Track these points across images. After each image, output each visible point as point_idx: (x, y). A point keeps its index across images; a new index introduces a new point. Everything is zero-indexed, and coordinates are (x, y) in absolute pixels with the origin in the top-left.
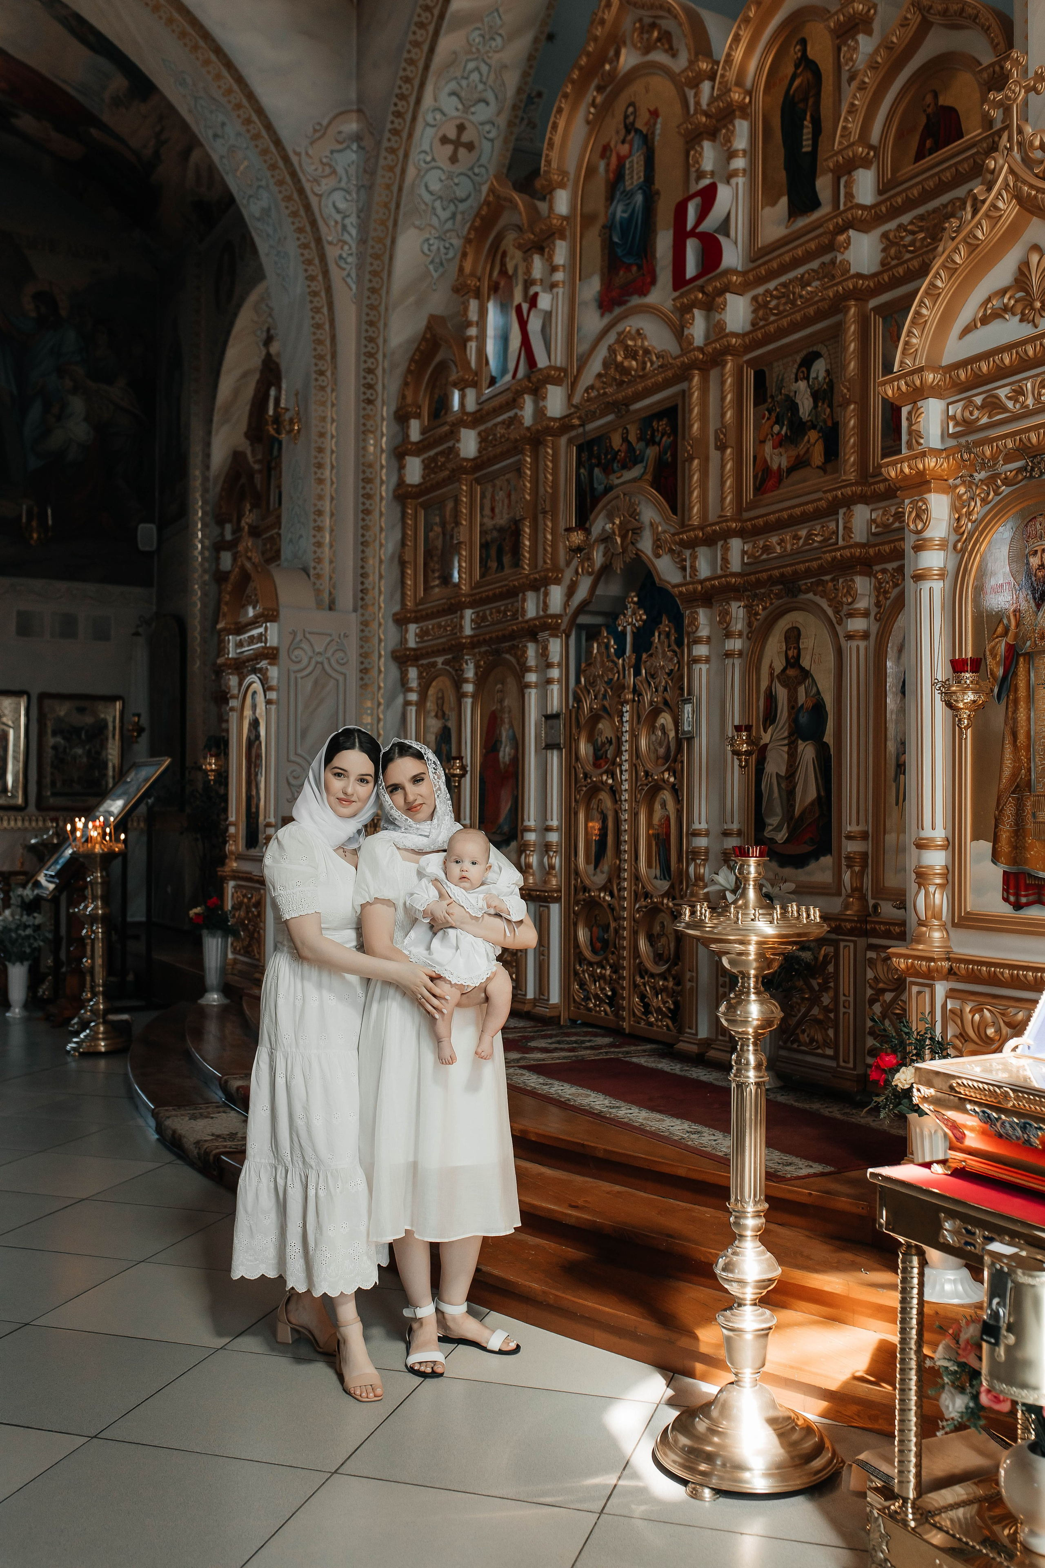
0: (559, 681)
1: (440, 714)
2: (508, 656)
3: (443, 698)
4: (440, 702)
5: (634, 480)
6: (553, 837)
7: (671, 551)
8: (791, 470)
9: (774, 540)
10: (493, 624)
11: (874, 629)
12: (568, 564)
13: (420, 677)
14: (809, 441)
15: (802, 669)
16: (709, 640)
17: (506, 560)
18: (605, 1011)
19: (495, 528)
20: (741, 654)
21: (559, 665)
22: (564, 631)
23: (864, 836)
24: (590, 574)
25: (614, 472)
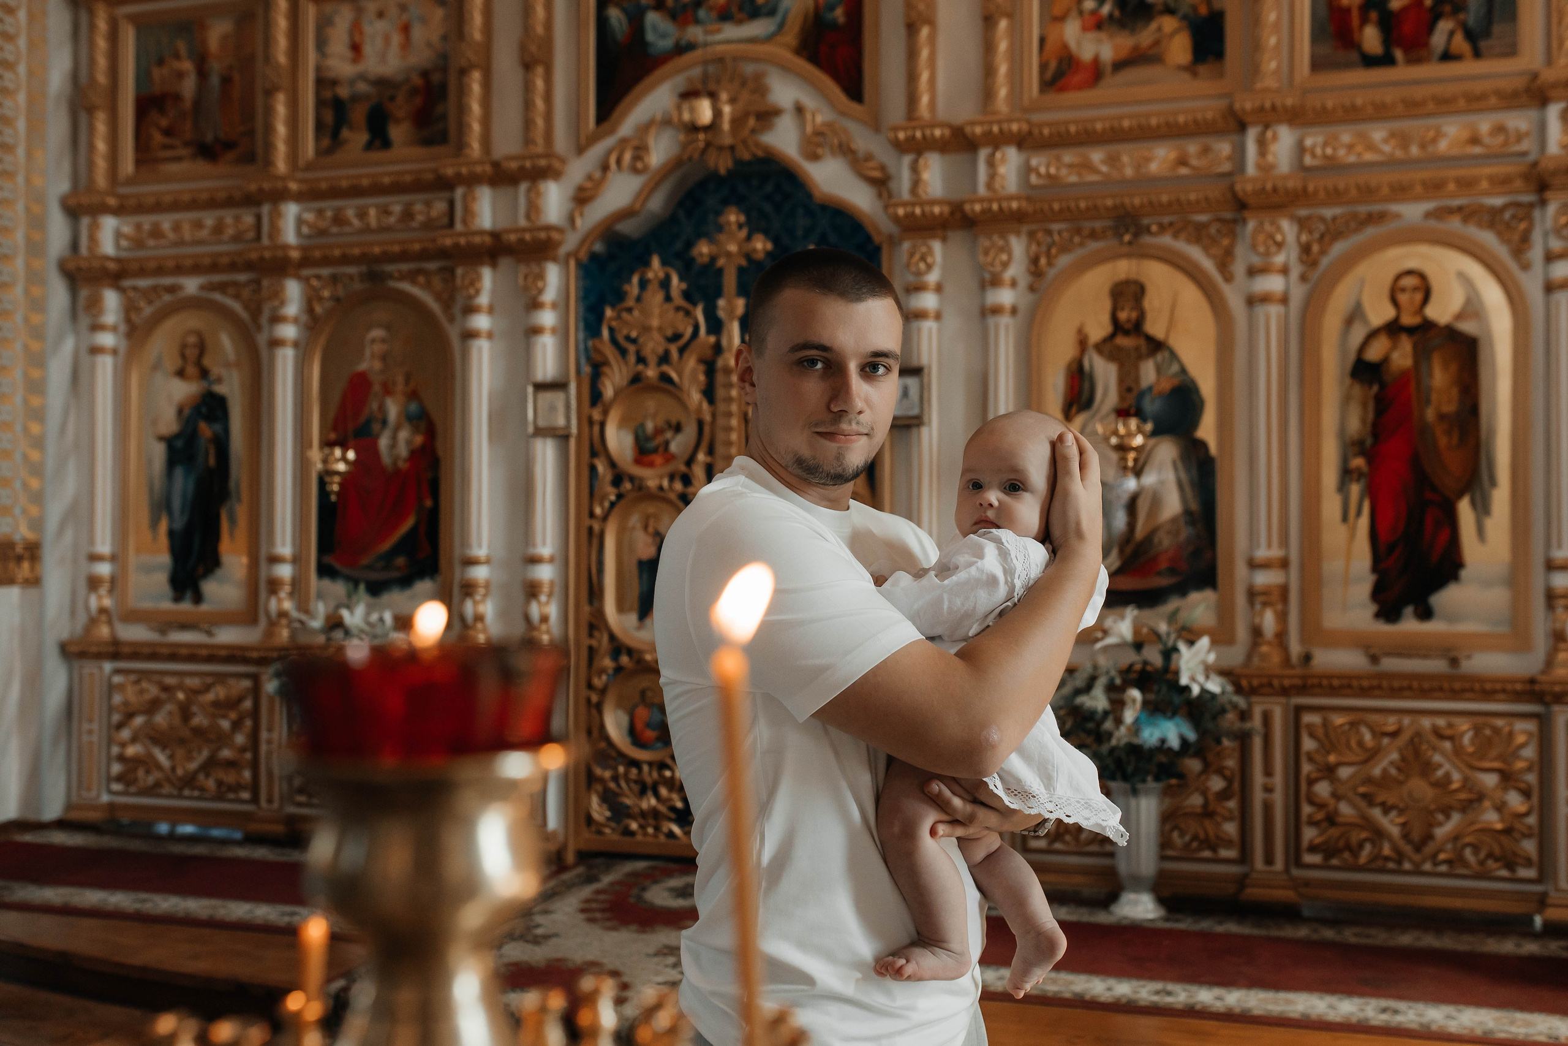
0: (554, 331)
1: (191, 370)
2: (406, 286)
3: (202, 348)
4: (192, 353)
5: (753, 40)
6: (545, 573)
7: (845, 150)
8: (1119, 66)
9: (1097, 156)
10: (361, 232)
11: (1298, 293)
12: (580, 150)
13: (129, 309)
14: (1159, 29)
15: (1150, 339)
16: (939, 289)
17: (398, 132)
18: (671, 835)
19: (362, 77)
20: (1014, 311)
21: (554, 306)
22: (568, 255)
23: (1284, 564)
24: (635, 171)
25: (697, 21)
